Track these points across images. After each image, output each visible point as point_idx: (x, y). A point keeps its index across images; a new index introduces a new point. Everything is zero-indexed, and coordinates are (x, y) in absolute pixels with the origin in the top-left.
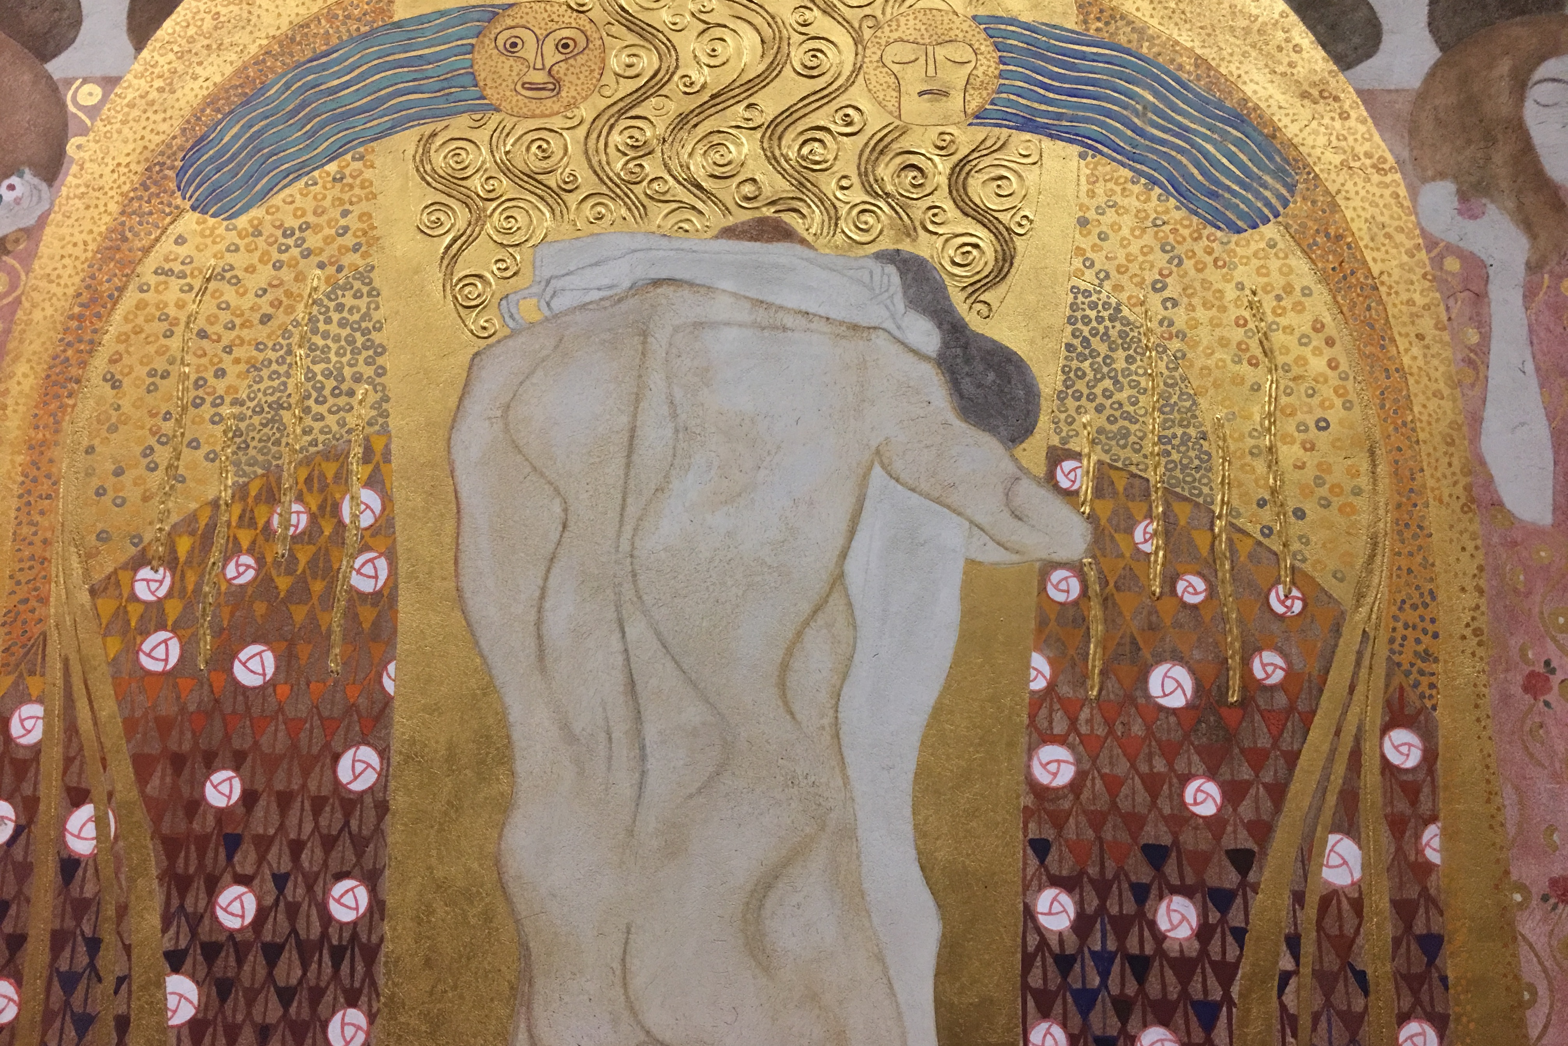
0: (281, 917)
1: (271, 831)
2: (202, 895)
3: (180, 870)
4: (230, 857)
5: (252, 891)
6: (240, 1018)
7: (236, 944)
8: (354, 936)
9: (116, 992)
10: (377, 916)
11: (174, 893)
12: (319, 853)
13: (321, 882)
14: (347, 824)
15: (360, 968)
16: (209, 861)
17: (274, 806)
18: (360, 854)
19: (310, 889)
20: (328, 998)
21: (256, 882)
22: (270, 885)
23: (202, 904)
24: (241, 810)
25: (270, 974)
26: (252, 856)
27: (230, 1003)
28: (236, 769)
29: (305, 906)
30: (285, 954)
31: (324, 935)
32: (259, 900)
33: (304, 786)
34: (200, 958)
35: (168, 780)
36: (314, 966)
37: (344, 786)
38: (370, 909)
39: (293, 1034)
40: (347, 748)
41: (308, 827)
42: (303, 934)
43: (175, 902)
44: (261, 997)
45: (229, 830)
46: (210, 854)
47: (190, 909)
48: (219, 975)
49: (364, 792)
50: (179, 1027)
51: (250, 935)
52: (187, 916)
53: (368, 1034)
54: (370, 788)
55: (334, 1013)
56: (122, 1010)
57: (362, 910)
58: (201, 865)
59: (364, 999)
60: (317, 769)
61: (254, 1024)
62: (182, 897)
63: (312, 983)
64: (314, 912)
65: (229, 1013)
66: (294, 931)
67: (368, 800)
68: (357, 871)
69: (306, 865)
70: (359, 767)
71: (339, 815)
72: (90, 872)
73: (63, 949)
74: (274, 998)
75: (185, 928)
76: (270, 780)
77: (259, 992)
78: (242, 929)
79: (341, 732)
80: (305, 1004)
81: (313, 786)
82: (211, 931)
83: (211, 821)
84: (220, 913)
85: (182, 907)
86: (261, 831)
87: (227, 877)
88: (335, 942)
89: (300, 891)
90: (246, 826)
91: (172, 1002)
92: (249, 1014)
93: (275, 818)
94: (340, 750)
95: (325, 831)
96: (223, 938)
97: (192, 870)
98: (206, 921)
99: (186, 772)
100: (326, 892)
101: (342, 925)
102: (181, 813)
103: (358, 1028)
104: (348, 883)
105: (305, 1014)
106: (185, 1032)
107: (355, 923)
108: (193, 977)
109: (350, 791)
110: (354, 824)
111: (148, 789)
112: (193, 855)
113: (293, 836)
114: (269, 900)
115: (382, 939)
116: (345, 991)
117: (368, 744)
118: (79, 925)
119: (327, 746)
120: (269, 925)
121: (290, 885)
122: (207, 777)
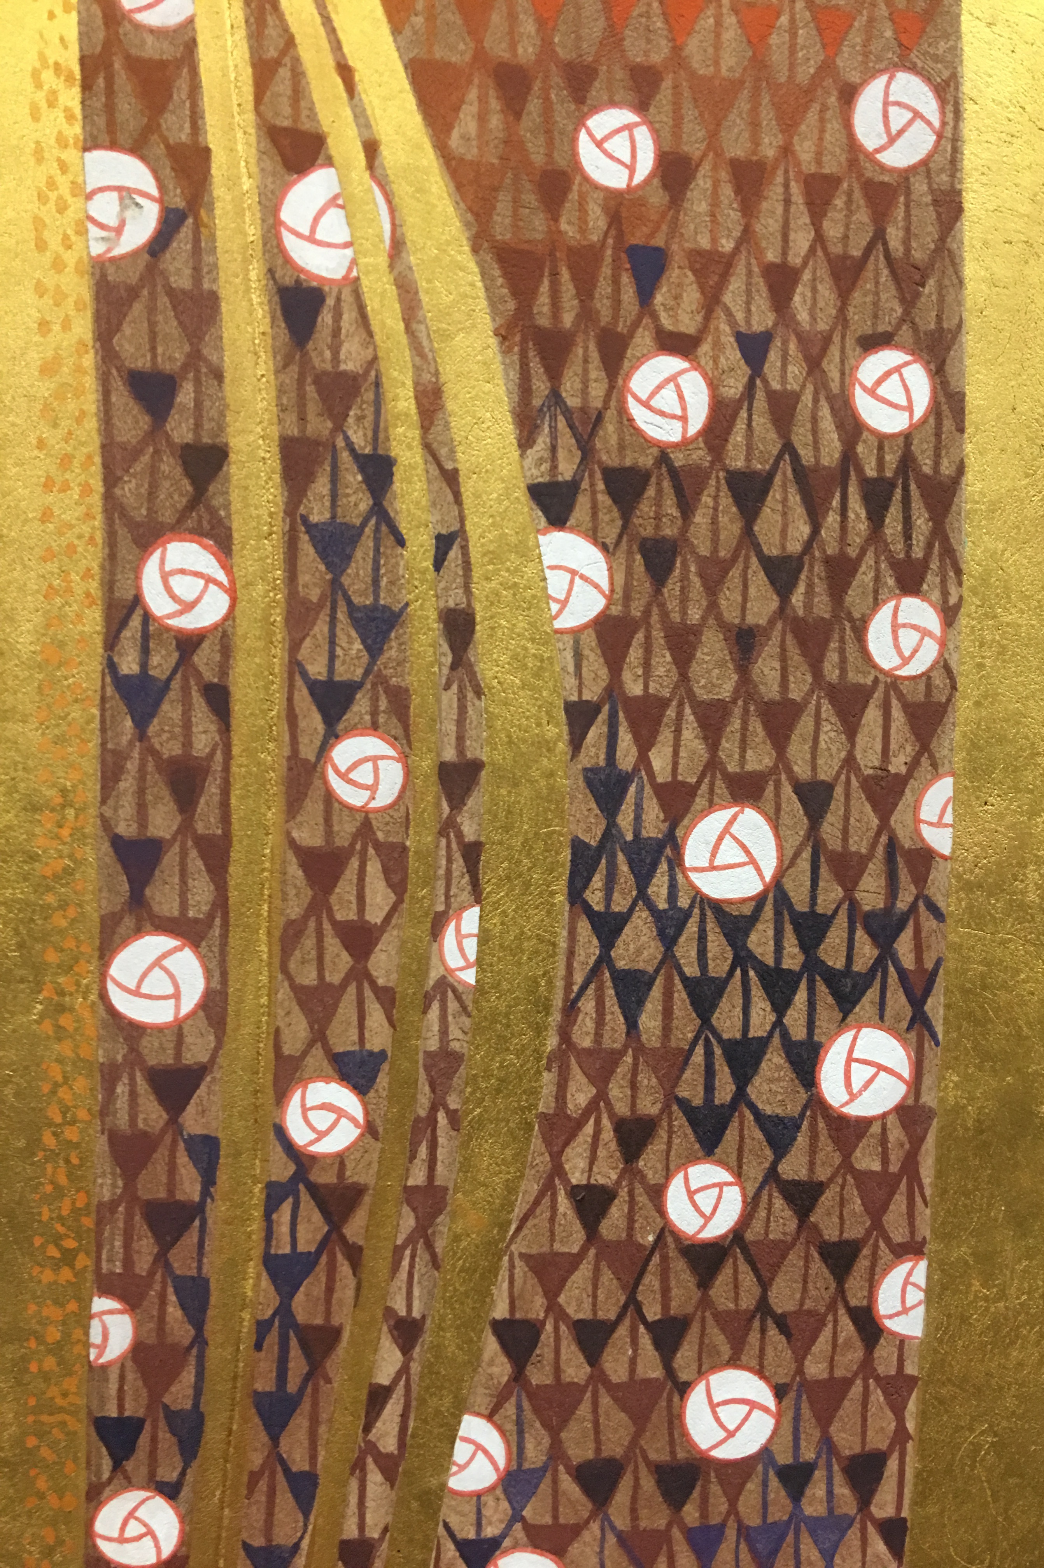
0: (762, 421)
1: (727, 245)
2: (596, 372)
3: (544, 322)
4: (645, 295)
5: (697, 366)
6: (695, 615)
7: (674, 473)
8: (907, 462)
9: (439, 563)
10: (948, 424)
11: (536, 366)
12: (827, 293)
13: (834, 351)
14: (880, 235)
15: (922, 523)
16: (602, 305)
17: (727, 191)
18: (909, 300)
19: (814, 364)
20: (865, 576)
21: (705, 348)
22: (733, 355)
23: (597, 391)
24: (658, 198)
25: (748, 531)
26: (692, 296)
27: (672, 587)
28: (641, 106)
29: (807, 398)
30: (775, 495)
31: (849, 457)
32: (713, 386)
33: (786, 150)
34: (604, 499)
35: (495, 121)
36: (832, 519)
37: (870, 157)
38: (935, 410)
39: (802, 643)
40: (870, 75)
41: (801, 241)
42: (806, 455)
43: (541, 386)
44: (735, 573)
45: (637, 238)
46: (604, 288)
47: (573, 402)
48: (648, 531)
49: (913, 169)
50: (575, 632)
51: (700, 456)
52: (568, 413)
53: (943, 644)
54: (925, 163)
55: (877, 605)
56: (455, 599)
57: (919, 411)
58: (587, 314)
59: (932, 579)
60: (812, 116)
61: (723, 625)
62: (554, 375)
63: (832, 549)
64: (825, 411)
65: (673, 605)
66: (788, 448)
67: (920, 187)
68: (905, 332)
69: (803, 316)
70: (899, 117)
71: (863, 216)
72: (349, 317)
73: (310, 477)
74: (759, 580)
75: (566, 439)
76: (713, 136)
77: (725, 567)
78: (685, 443)
79: (855, 38)
80: (820, 588)
81: (805, 151)
82: (622, 447)
83: (597, 220)
84: (636, 411)
85: (555, 396)
86: (704, 242)
87: (644, 338)
88: (871, 472)
89: (796, 370)
90: (675, 227)
91: (557, 584)
92: (713, 606)
93: (732, 216)
94: (854, 77)
95: (836, 249)
96: (647, 461)
97: (568, 319)
98: (610, 428)
99: (534, 106)
100: (847, 375)
101: (882, 439)
102: (530, 198)
103: (925, 633)
104: (889, 358)
105: (822, 607)
106: (589, 640)
107: (907, 437)
108: (594, 536)
109: (883, 168)
110: (894, 235)
111: (454, 141)
112: (568, 288)
113: (772, 256)
114: (734, 388)
115: (961, 470)
116: (895, 565)
117: (913, 69)
118: (339, 427)
119: (827, 67)
120: (738, 437)
121: (773, 356)
122: (580, 122)
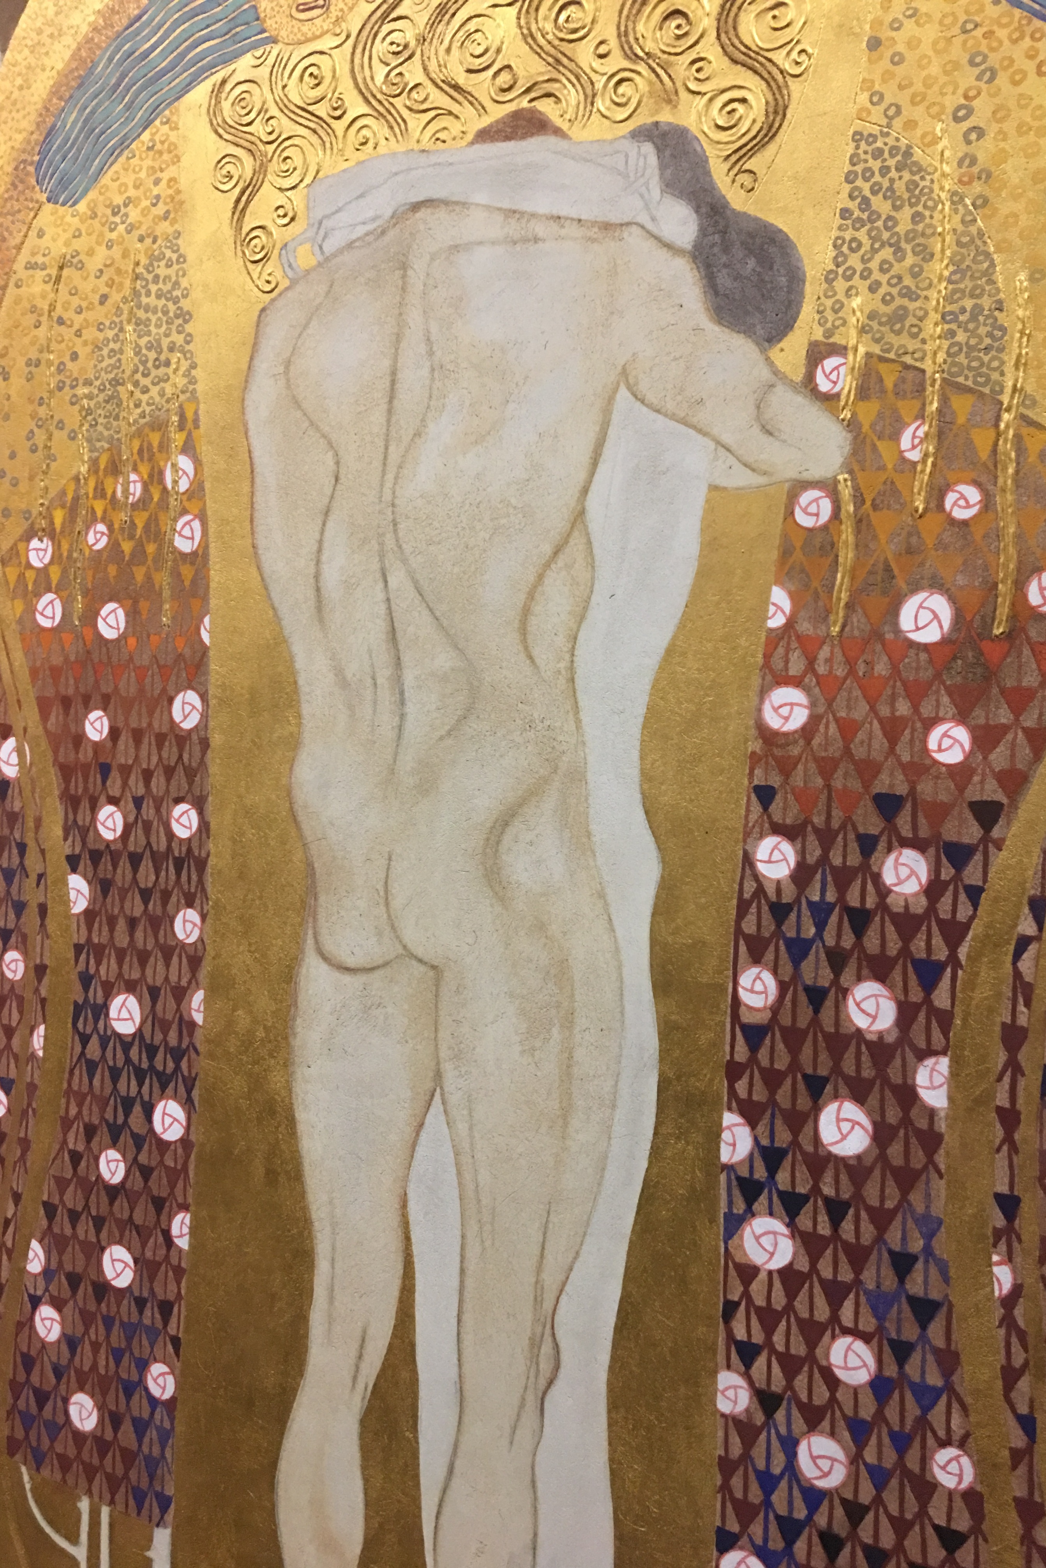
0: (140, 831)
1: (130, 762)
2: (88, 812)
3: (73, 792)
4: (104, 782)
5: (119, 809)
6: (116, 911)
7: (111, 852)
8: (189, 850)
9: (38, 885)
10: (204, 836)
11: (70, 810)
12: (162, 779)
13: (165, 804)
14: (180, 757)
15: (194, 877)
16: (91, 786)
17: (131, 741)
18: (191, 783)
19: (158, 810)
20: (174, 899)
21: (122, 803)
22: (131, 805)
23: (88, 819)
24: (109, 744)
25: (134, 878)
26: (119, 782)
27: (109, 900)
28: (105, 710)
29: (155, 823)
30: (144, 863)
31: (169, 848)
32: (125, 817)
33: (150, 725)
34: (89, 862)
35: (61, 717)
36: (163, 873)
37: (178, 725)
38: (199, 829)
39: (152, 925)
40: (178, 693)
41: (155, 759)
42: (155, 848)
43: (71, 816)
44: (130, 894)
45: (101, 760)
46: (91, 780)
47: (80, 823)
48: (101, 876)
49: (191, 730)
50: (78, 915)
51: (119, 846)
52: (79, 827)
53: (201, 930)
54: (196, 727)
55: (178, 911)
56: (42, 900)
57: (194, 829)
58: (86, 789)
59: (198, 901)
60: (158, 710)
61: (126, 916)
62: (75, 813)
63: (163, 886)
64: (161, 829)
65: (109, 907)
66: (149, 844)
67: (195, 737)
68: (189, 797)
69: (154, 790)
70: (188, 708)
71: (175, 749)
72: (17, 791)
73: (4, 850)
74: (138, 898)
75: (78, 839)
76: (126, 719)
77: (127, 891)
78: (115, 840)
79: (173, 678)
80: (159, 903)
81: (156, 725)
82: (95, 841)
83: (90, 753)
84: (100, 828)
85: (75, 821)
86: (123, 761)
87: (103, 798)
88: (177, 854)
89: (152, 811)
90: (114, 756)
91: (73, 895)
92: (122, 907)
93: (132, 751)
94: (173, 694)
95: (166, 763)
96: (102, 847)
97: (80, 791)
98: (91, 833)
99: (72, 711)
100: (169, 813)
101: (181, 840)
102: (70, 746)
103: (195, 925)
104: (183, 807)
105: (159, 912)
106: (82, 918)
107: (189, 840)
108: (85, 877)
109: (182, 729)
110: (186, 757)
111: (49, 725)
112: (80, 779)
113: (145, 766)
114: (131, 819)
115: (208, 855)
116: (185, 894)
117: (193, 689)
118: (12, 833)
119: (164, 690)
120: (132, 838)
121: (144, 806)
122: (86, 717)
